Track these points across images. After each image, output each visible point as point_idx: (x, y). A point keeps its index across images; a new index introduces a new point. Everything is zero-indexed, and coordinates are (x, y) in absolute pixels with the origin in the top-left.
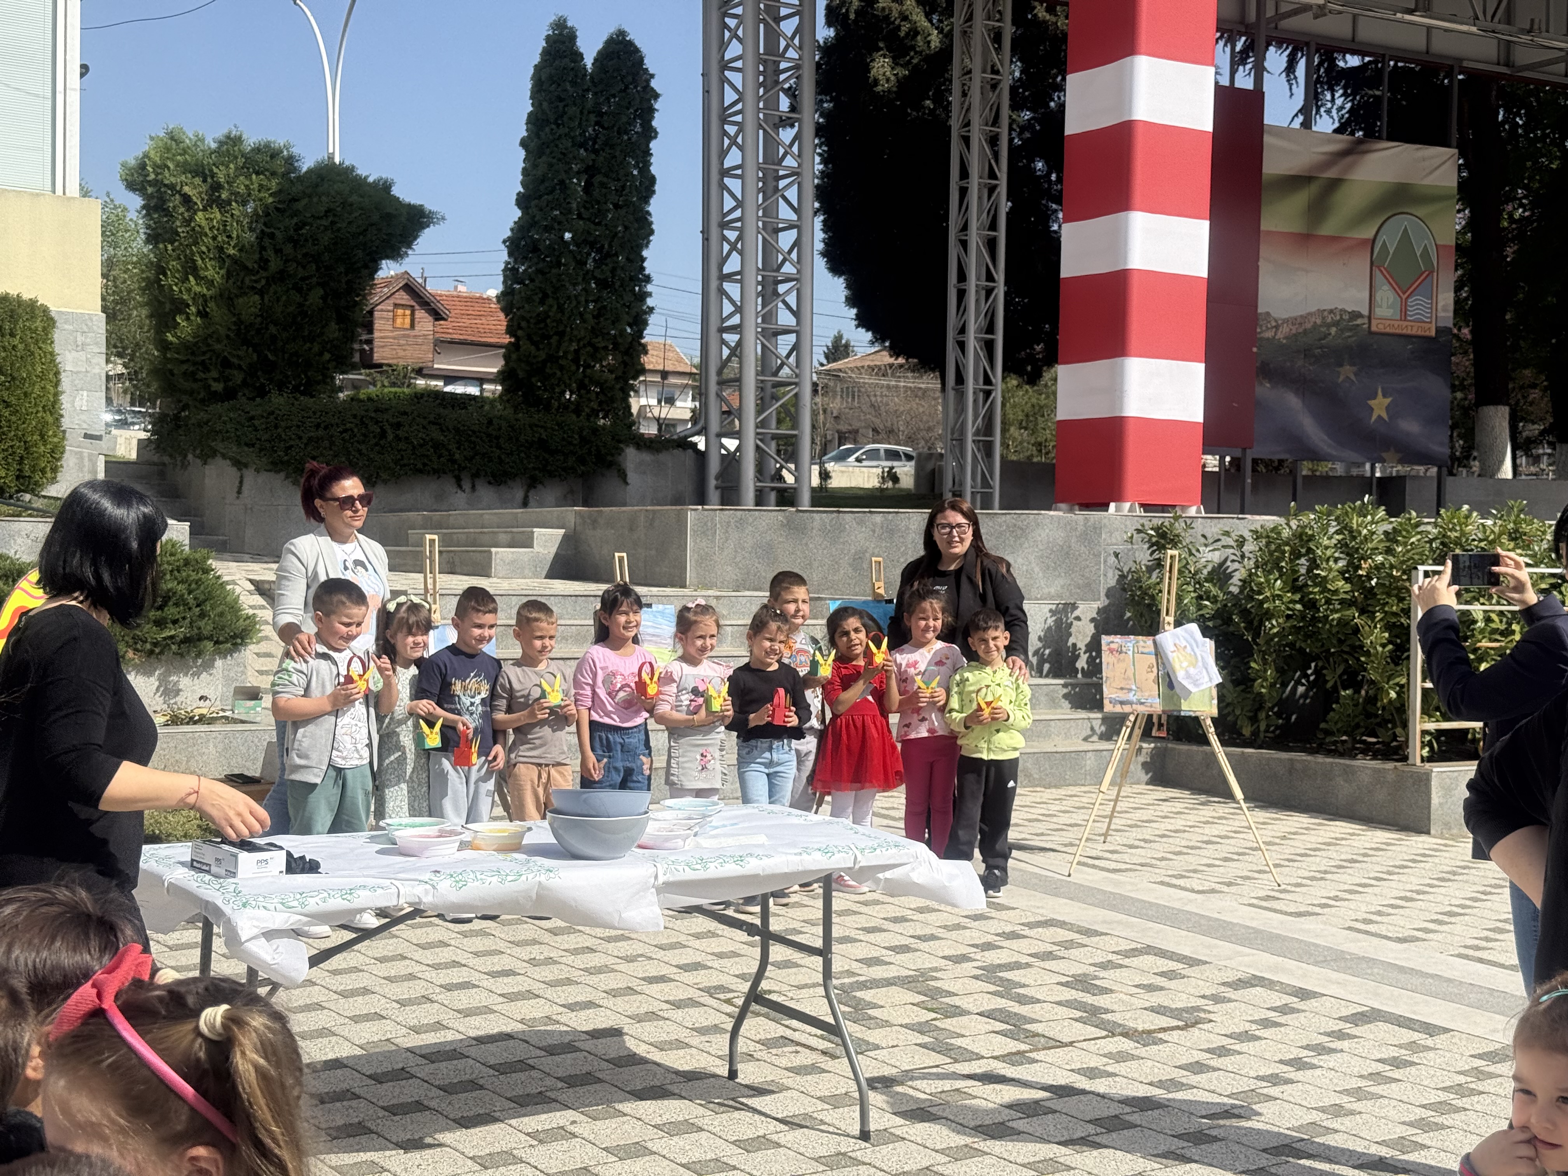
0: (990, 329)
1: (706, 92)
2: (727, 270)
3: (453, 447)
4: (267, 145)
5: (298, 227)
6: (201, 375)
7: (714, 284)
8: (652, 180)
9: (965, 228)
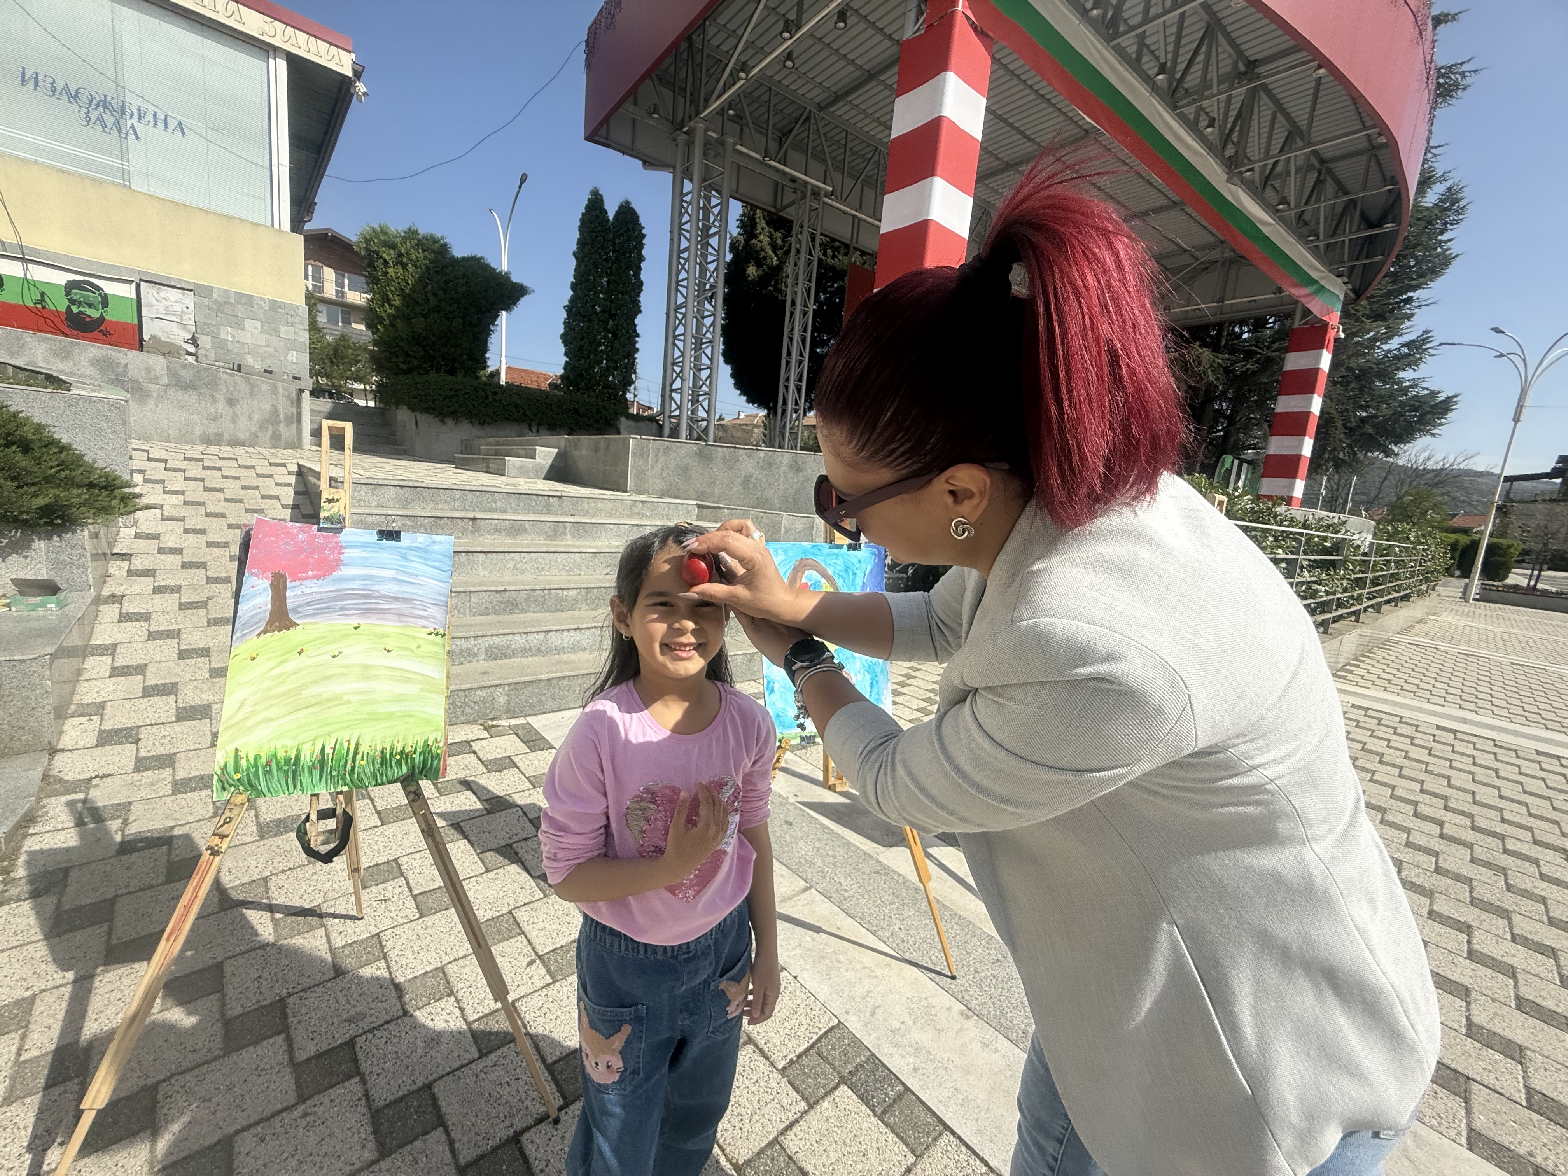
0: (800, 380)
1: (672, 240)
2: (677, 333)
3: (526, 407)
4: (431, 236)
5: (446, 282)
6: (394, 360)
7: (671, 340)
8: (642, 283)
9: (792, 330)
